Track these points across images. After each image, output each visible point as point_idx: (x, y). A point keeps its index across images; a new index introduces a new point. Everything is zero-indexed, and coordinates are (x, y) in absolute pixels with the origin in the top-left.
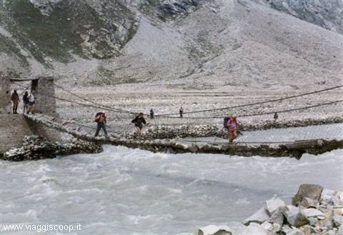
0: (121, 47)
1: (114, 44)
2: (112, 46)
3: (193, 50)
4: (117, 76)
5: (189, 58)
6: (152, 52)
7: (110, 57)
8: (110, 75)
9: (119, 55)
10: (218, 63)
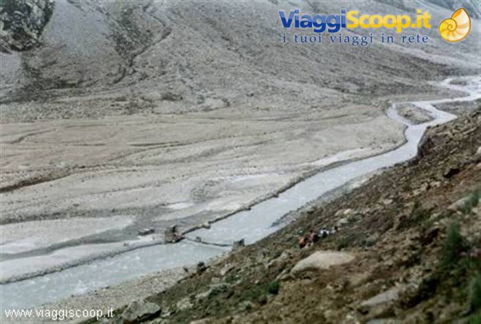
0: (39, 34)
1: (31, 30)
2: (29, 33)
3: (120, 40)
4: (45, 76)
5: (117, 50)
6: (75, 43)
7: (30, 48)
8: (38, 75)
9: (39, 45)
10: (149, 59)
